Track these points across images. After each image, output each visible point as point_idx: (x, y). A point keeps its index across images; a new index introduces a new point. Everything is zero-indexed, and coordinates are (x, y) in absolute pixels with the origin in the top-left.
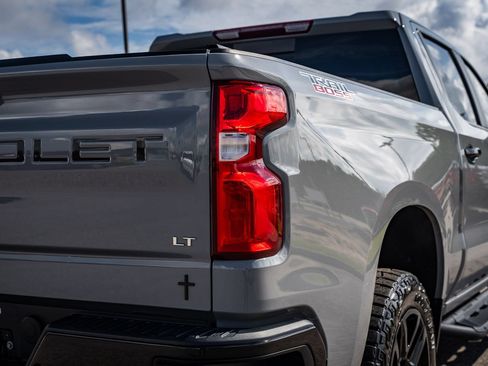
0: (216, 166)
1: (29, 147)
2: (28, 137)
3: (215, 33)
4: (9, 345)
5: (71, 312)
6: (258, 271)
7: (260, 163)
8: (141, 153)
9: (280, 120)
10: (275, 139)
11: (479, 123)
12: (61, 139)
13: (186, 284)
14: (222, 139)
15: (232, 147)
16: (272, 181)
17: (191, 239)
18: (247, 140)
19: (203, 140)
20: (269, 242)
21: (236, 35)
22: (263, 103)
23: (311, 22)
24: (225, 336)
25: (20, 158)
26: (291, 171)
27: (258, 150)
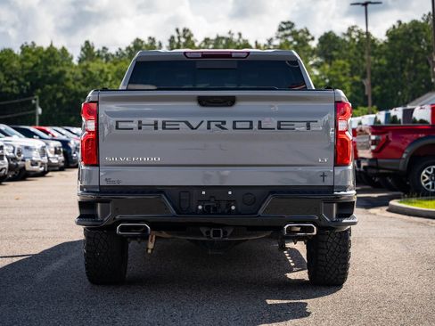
0: (337, 133)
1: (256, 123)
2: (256, 120)
8: (308, 128)
13: (324, 176)
14: (339, 122)
15: (342, 126)
16: (351, 138)
19: (333, 124)
23: (248, 53)
25: (251, 128)
27: (347, 127)
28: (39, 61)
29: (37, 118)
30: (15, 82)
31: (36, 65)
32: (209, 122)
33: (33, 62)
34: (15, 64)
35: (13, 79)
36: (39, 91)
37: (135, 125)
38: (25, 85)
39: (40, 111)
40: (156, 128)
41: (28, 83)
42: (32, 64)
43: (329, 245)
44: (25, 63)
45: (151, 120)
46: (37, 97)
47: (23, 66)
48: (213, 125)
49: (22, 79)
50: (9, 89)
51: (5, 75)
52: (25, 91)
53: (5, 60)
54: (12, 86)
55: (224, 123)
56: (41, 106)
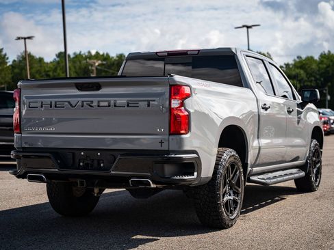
0: (171, 110)
1: (112, 102)
2: (112, 100)
3: (157, 53)
4: (102, 165)
5: (125, 152)
6: (183, 138)
7: (183, 108)
8: (149, 106)
9: (188, 96)
10: (187, 101)
11: (275, 94)
12: (122, 101)
13: (161, 142)
14: (173, 101)
15: (175, 104)
16: (186, 113)
17: (163, 129)
18: (180, 101)
19: (168, 102)
20: (185, 130)
21: (166, 54)
22: (184, 91)
23: (199, 51)
24: (173, 156)
25: (109, 106)
26: (191, 111)
27: (182, 104)
28: (331, 64)
29: (327, 103)
30: (313, 79)
31: (328, 67)
32: (83, 102)
33: (326, 64)
34: (314, 66)
35: (312, 76)
36: (329, 84)
37: (39, 104)
38: (320, 80)
39: (329, 97)
40: (51, 107)
41: (322, 79)
42: (325, 66)
43: (201, 196)
44: (321, 66)
45: (48, 101)
46: (327, 88)
47: (319, 67)
48: (85, 103)
49: (318, 77)
50: (309, 84)
51: (307, 74)
52: (320, 85)
53: (307, 64)
54: (311, 81)
55: (92, 102)
56: (329, 94)
